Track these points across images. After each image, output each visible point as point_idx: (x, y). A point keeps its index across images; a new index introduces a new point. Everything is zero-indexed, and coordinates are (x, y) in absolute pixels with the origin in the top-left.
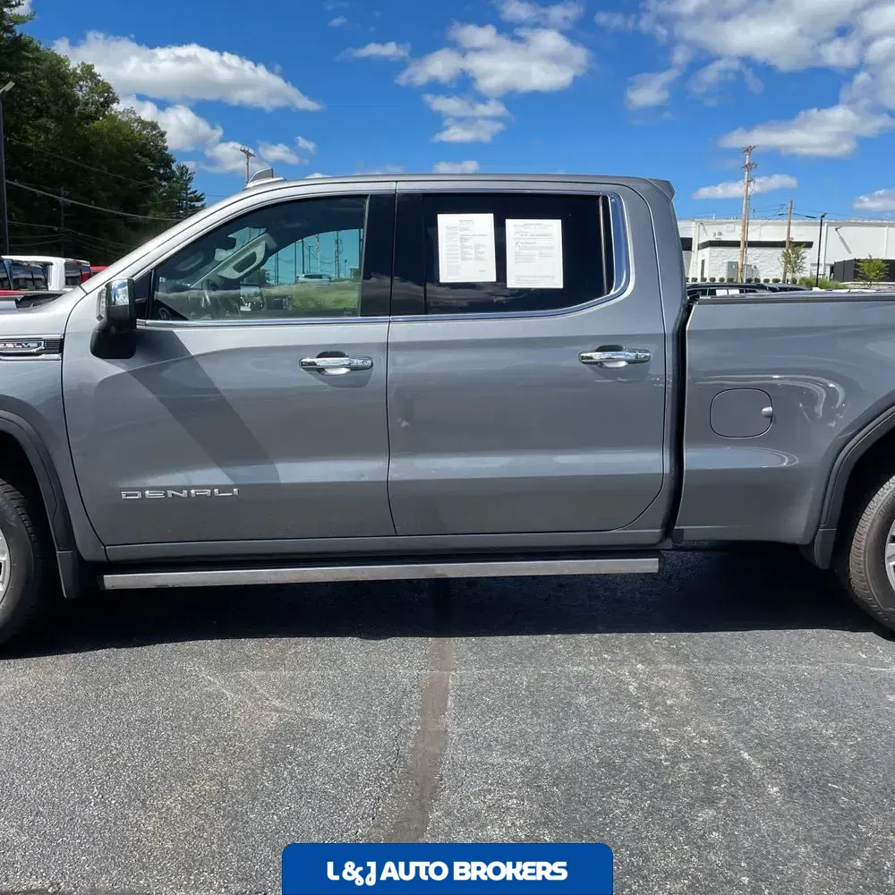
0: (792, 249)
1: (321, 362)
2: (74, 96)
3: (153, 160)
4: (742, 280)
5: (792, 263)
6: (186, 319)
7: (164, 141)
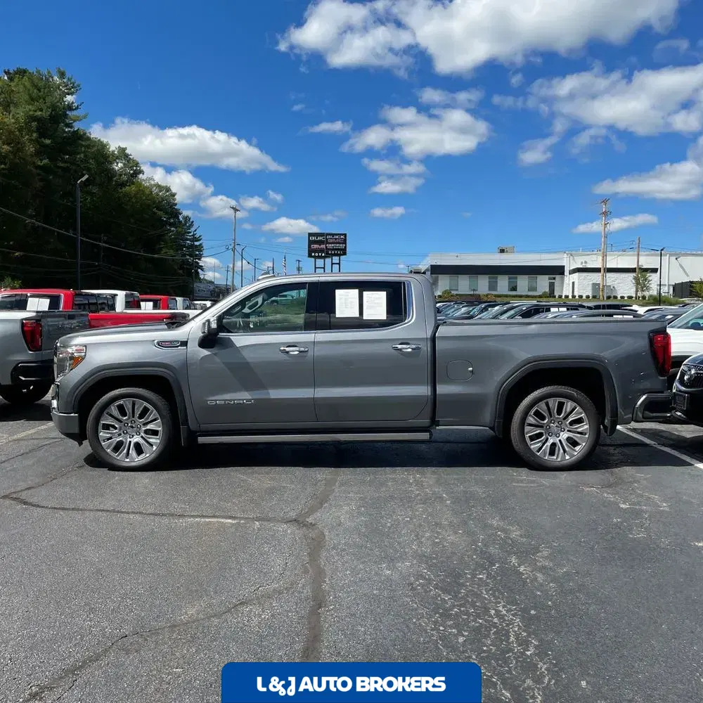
0: (641, 274)
1: (287, 349)
2: (113, 169)
3: (166, 213)
4: (603, 297)
5: (641, 284)
6: (232, 332)
7: (174, 200)
